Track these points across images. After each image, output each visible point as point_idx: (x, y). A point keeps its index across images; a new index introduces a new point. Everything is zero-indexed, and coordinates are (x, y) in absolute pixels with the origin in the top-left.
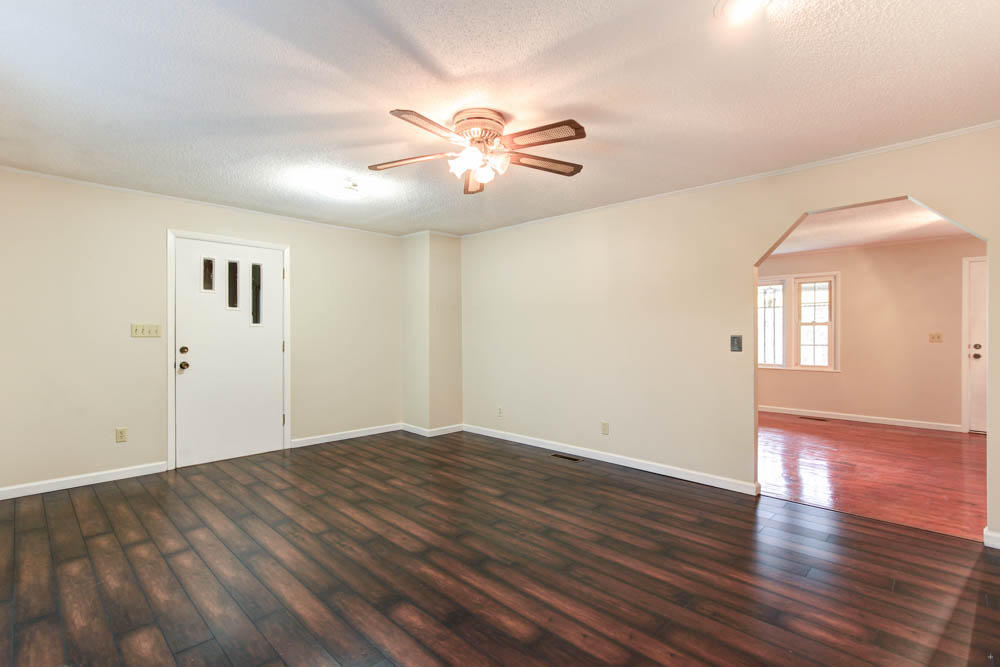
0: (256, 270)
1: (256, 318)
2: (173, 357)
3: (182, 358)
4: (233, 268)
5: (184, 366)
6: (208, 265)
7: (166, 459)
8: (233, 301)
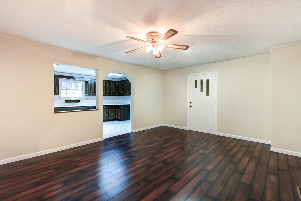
0: (208, 81)
1: (207, 94)
2: (189, 104)
3: (191, 105)
4: (202, 81)
5: (191, 106)
6: (196, 81)
7: (187, 127)
8: (202, 90)
